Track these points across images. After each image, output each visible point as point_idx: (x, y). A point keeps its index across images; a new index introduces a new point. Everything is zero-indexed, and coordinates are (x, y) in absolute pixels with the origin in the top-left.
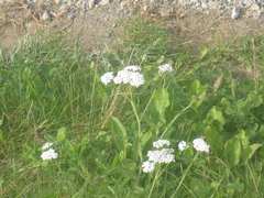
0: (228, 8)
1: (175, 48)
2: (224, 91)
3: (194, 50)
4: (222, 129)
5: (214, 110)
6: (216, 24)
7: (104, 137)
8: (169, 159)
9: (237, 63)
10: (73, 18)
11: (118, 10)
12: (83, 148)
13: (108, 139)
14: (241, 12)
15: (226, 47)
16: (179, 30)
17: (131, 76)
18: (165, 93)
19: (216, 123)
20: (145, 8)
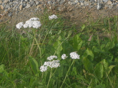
0: (95, 4)
3: (78, 27)
5: (87, 50)
6: (90, 13)
8: (57, 65)
9: (102, 32)
10: (11, 16)
11: (36, 10)
14: (102, 6)
16: (69, 18)
17: (33, 23)
20: (50, 8)
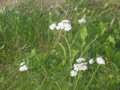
1: (91, 3)
2: (116, 25)
3: (101, 4)
4: (114, 46)
5: (110, 37)
7: (55, 53)
8: (85, 68)
12: (44, 59)
13: (57, 54)
15: (117, 2)
17: (65, 26)
18: (85, 29)
19: (111, 44)
